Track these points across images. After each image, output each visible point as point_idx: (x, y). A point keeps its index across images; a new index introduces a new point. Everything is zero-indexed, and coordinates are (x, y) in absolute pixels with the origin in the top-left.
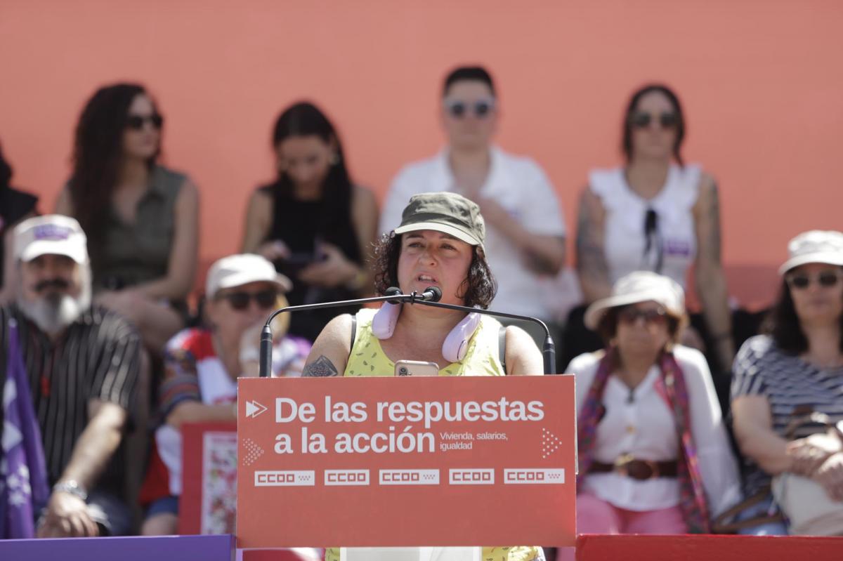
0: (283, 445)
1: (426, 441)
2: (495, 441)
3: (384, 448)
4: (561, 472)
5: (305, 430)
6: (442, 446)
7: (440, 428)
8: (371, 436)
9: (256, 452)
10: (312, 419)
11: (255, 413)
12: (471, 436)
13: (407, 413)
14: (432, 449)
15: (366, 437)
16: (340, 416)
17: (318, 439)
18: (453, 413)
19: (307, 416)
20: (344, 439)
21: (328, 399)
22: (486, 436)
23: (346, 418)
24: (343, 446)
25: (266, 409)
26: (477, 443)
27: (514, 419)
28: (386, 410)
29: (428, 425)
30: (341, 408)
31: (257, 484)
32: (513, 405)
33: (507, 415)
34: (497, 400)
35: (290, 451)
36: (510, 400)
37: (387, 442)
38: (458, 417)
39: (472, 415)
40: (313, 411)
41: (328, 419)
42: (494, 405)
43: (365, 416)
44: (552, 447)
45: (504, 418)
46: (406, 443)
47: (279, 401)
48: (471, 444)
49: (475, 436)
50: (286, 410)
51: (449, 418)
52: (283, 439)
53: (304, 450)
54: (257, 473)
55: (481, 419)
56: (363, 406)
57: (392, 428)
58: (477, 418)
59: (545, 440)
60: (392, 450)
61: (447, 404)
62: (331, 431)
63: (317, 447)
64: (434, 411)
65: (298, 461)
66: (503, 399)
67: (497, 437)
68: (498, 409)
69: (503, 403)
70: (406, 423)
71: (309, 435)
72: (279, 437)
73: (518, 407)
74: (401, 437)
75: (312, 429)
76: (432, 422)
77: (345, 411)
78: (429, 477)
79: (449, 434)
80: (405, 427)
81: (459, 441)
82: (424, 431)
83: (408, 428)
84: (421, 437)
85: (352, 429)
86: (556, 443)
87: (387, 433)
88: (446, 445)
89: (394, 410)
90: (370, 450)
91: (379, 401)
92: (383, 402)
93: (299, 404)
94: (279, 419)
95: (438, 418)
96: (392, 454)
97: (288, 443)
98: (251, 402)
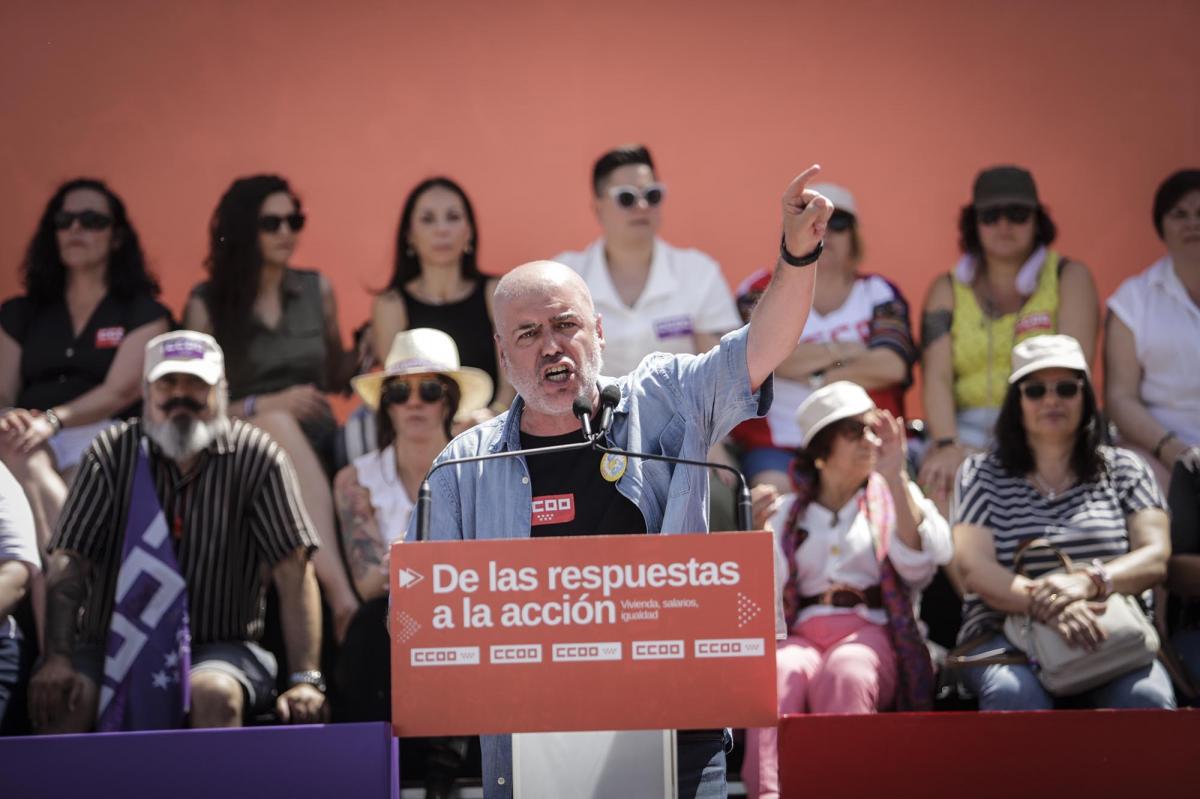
0: (443, 618)
1: (605, 611)
2: (684, 609)
3: (558, 620)
4: (760, 642)
5: (467, 602)
6: (623, 616)
7: (621, 595)
8: (542, 605)
9: (412, 627)
10: (474, 588)
11: (411, 582)
12: (656, 603)
13: (583, 579)
14: (612, 619)
15: (537, 607)
16: (507, 584)
17: (482, 611)
18: (635, 577)
19: (469, 585)
20: (511, 610)
21: (492, 565)
22: (673, 604)
23: (514, 586)
24: (510, 619)
25: (422, 577)
26: (663, 611)
27: (706, 583)
28: (559, 577)
29: (607, 592)
30: (508, 575)
31: (414, 663)
32: (704, 566)
33: (697, 578)
34: (685, 562)
35: (451, 626)
36: (701, 561)
37: (560, 613)
38: (641, 582)
39: (658, 579)
40: (475, 578)
41: (493, 588)
42: (682, 567)
43: (535, 583)
44: (750, 614)
45: (694, 582)
46: (583, 613)
47: (437, 569)
48: (657, 613)
49: (661, 603)
50: (446, 579)
51: (631, 584)
52: (443, 612)
53: (467, 624)
54: (414, 651)
55: (667, 584)
56: (533, 571)
57: (566, 597)
58: (662, 583)
59: (741, 606)
60: (567, 621)
61: (629, 568)
62: (497, 601)
63: (481, 620)
64: (613, 577)
65: (460, 636)
66: (693, 561)
67: (686, 604)
68: (687, 572)
69: (693, 565)
70: (582, 590)
71: (472, 605)
72: (437, 610)
73: (709, 569)
74: (576, 607)
75: (476, 599)
76: (613, 590)
77: (513, 578)
78: (610, 651)
79: (631, 602)
80: (580, 596)
81: (643, 610)
82: (603, 599)
83: (585, 596)
84: (599, 606)
85: (521, 598)
86: (754, 610)
87: (561, 602)
88: (628, 615)
89: (568, 576)
90: (542, 622)
91: (551, 566)
92: (555, 566)
93: (460, 572)
94: (437, 589)
95: (618, 584)
96: (567, 626)
97: (448, 616)
98: (405, 570)
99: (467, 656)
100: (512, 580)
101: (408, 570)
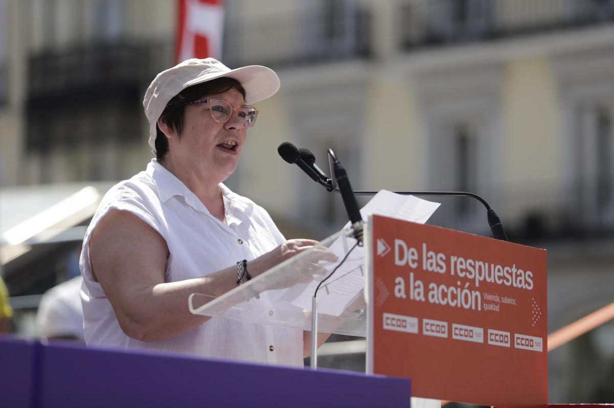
0: (399, 289)
1: (476, 297)
2: (510, 305)
3: (454, 302)
4: (540, 339)
5: (412, 275)
6: (484, 306)
7: (485, 287)
8: (448, 288)
10: (416, 265)
11: (384, 252)
12: (498, 298)
13: (467, 270)
14: (479, 309)
15: (445, 289)
16: (431, 265)
17: (419, 286)
19: (413, 261)
20: (433, 289)
21: (424, 246)
22: (507, 301)
23: (435, 268)
24: (433, 296)
25: (389, 249)
26: (502, 305)
27: (520, 286)
28: (456, 263)
30: (432, 257)
31: (384, 327)
32: (519, 272)
33: (516, 283)
34: (511, 267)
35: (404, 296)
36: (518, 268)
37: (457, 297)
38: (492, 279)
39: (499, 278)
40: (416, 257)
41: (424, 267)
42: (510, 270)
43: (444, 268)
46: (466, 299)
47: (398, 242)
48: (499, 307)
49: (500, 300)
50: (401, 253)
51: (488, 280)
52: (400, 283)
53: (412, 297)
54: (385, 315)
55: (502, 283)
56: (444, 257)
57: (459, 283)
60: (459, 305)
61: (487, 264)
62: (427, 277)
63: (419, 294)
64: (480, 271)
65: (408, 307)
66: (514, 266)
67: (511, 302)
68: (512, 275)
69: (514, 270)
70: (465, 280)
71: (415, 280)
72: (397, 280)
74: (464, 293)
75: (416, 275)
76: (479, 281)
78: (477, 335)
79: (488, 294)
80: (465, 284)
81: (493, 302)
82: (476, 289)
83: (467, 284)
84: (474, 294)
85: (438, 279)
87: (457, 287)
88: (487, 306)
89: (459, 264)
90: (448, 303)
91: (452, 255)
92: (454, 256)
93: (409, 248)
95: (482, 279)
96: (459, 308)
97: (402, 287)
98: (380, 240)
99: (411, 325)
100: (434, 262)
101: (382, 240)
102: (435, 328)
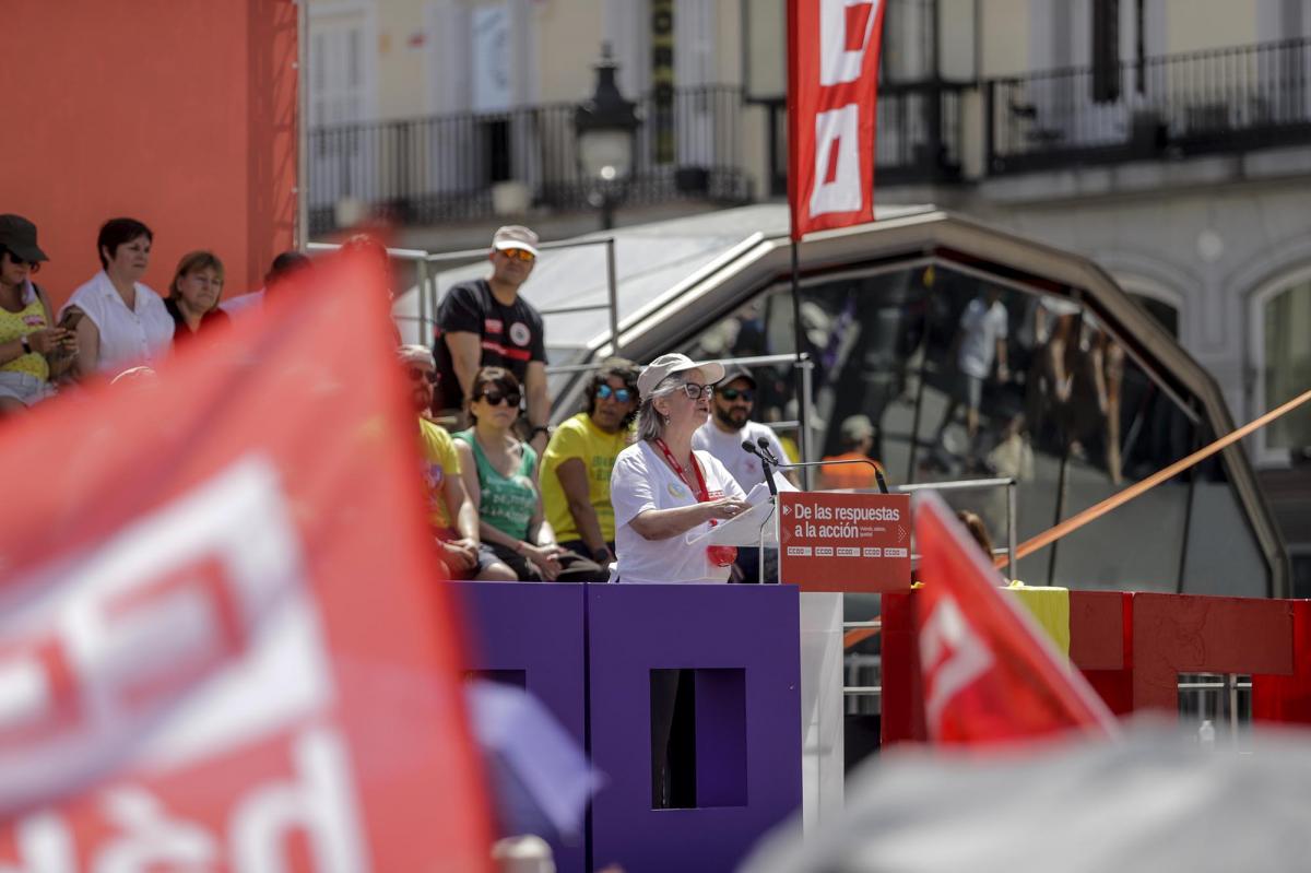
0: (799, 532)
1: (855, 531)
2: (881, 532)
3: (838, 535)
4: (905, 550)
5: (807, 523)
7: (861, 523)
8: (833, 527)
9: (788, 536)
10: (809, 517)
11: (787, 512)
13: (847, 515)
14: (857, 536)
15: (831, 528)
16: (821, 515)
17: (812, 529)
18: (865, 515)
19: (808, 515)
20: (823, 529)
21: (816, 505)
22: (878, 529)
23: (824, 517)
24: (823, 533)
25: (791, 510)
26: (874, 533)
27: (888, 519)
28: (839, 512)
29: (855, 522)
30: (821, 511)
31: (789, 554)
32: (887, 511)
33: (886, 517)
34: (882, 508)
35: (802, 536)
36: (886, 508)
37: (840, 532)
38: (867, 518)
39: (872, 516)
40: (810, 512)
41: (816, 517)
42: (880, 511)
43: (830, 515)
45: (884, 519)
46: (847, 532)
47: (797, 505)
48: (872, 534)
49: (873, 529)
50: (800, 511)
51: (863, 518)
52: (799, 529)
53: (807, 536)
54: (789, 548)
55: (875, 519)
56: (830, 509)
57: (841, 523)
59: (899, 532)
60: (842, 536)
61: (862, 510)
62: (818, 523)
63: (812, 533)
64: (857, 514)
65: (805, 541)
66: (884, 507)
67: (882, 530)
68: (882, 513)
69: (884, 510)
70: (847, 520)
71: (809, 526)
72: (797, 527)
73: (889, 512)
74: (845, 529)
75: (810, 523)
76: (857, 521)
78: (855, 552)
79: (864, 527)
80: (846, 523)
81: (867, 532)
82: (854, 526)
83: (848, 523)
84: (853, 528)
85: (825, 523)
87: (840, 526)
88: (862, 534)
89: (842, 512)
90: (833, 536)
92: (838, 507)
93: (804, 508)
94: (797, 517)
95: (859, 519)
96: (842, 538)
97: (800, 531)
99: (807, 551)
100: (823, 513)
101: (786, 506)
102: (824, 552)
